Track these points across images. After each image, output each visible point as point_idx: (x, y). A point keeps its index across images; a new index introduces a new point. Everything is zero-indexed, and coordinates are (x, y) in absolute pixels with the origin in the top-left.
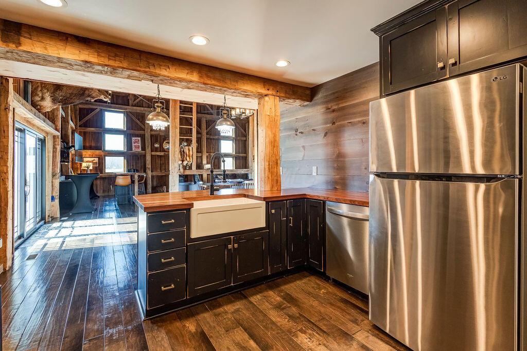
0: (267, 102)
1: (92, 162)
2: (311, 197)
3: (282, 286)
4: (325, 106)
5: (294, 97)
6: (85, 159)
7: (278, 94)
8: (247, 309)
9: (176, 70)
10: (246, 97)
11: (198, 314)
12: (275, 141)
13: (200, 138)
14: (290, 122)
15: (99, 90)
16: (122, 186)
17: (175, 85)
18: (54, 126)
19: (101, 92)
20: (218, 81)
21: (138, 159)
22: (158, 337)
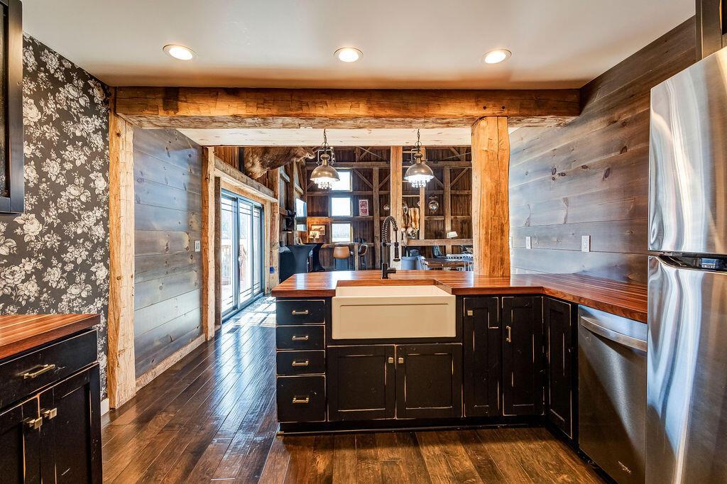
0: (484, 129)
1: (319, 230)
2: (551, 293)
3: (486, 442)
4: (602, 119)
5: (538, 112)
6: (314, 227)
7: (506, 112)
8: (409, 465)
9: (335, 106)
10: (448, 126)
11: (339, 448)
12: (498, 192)
13: (443, 195)
14: (543, 157)
15: (304, 148)
16: (341, 259)
17: (339, 126)
18: (272, 193)
19: (307, 149)
20: (396, 110)
21: (366, 225)
22: (279, 464)
